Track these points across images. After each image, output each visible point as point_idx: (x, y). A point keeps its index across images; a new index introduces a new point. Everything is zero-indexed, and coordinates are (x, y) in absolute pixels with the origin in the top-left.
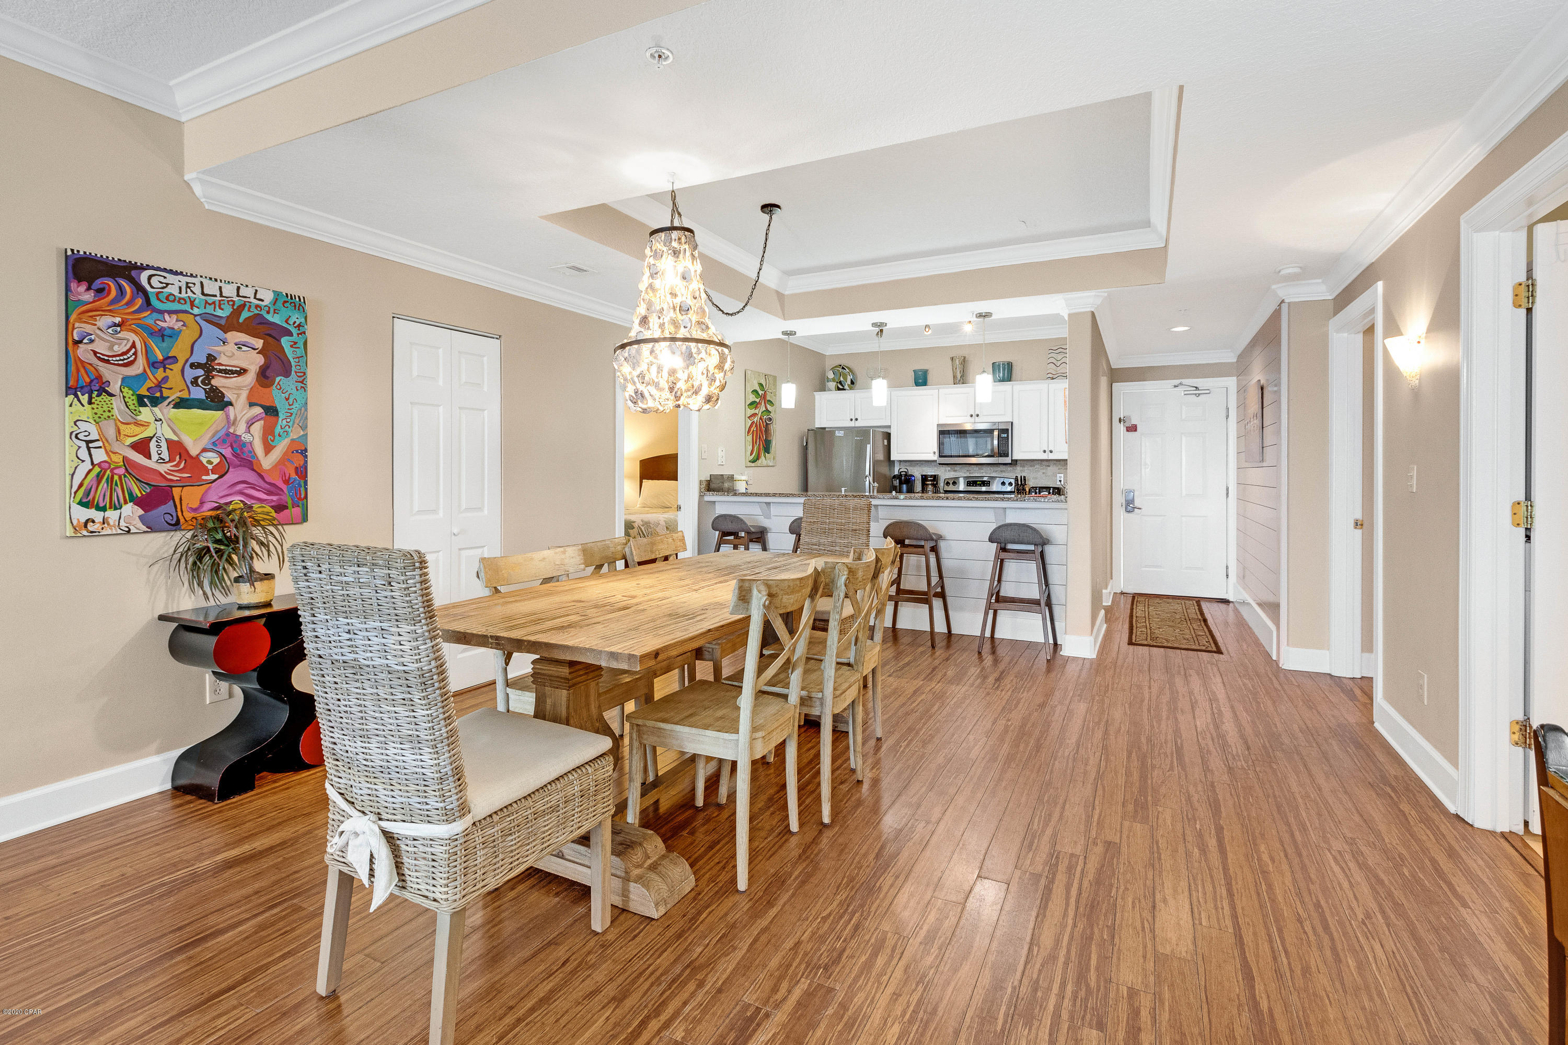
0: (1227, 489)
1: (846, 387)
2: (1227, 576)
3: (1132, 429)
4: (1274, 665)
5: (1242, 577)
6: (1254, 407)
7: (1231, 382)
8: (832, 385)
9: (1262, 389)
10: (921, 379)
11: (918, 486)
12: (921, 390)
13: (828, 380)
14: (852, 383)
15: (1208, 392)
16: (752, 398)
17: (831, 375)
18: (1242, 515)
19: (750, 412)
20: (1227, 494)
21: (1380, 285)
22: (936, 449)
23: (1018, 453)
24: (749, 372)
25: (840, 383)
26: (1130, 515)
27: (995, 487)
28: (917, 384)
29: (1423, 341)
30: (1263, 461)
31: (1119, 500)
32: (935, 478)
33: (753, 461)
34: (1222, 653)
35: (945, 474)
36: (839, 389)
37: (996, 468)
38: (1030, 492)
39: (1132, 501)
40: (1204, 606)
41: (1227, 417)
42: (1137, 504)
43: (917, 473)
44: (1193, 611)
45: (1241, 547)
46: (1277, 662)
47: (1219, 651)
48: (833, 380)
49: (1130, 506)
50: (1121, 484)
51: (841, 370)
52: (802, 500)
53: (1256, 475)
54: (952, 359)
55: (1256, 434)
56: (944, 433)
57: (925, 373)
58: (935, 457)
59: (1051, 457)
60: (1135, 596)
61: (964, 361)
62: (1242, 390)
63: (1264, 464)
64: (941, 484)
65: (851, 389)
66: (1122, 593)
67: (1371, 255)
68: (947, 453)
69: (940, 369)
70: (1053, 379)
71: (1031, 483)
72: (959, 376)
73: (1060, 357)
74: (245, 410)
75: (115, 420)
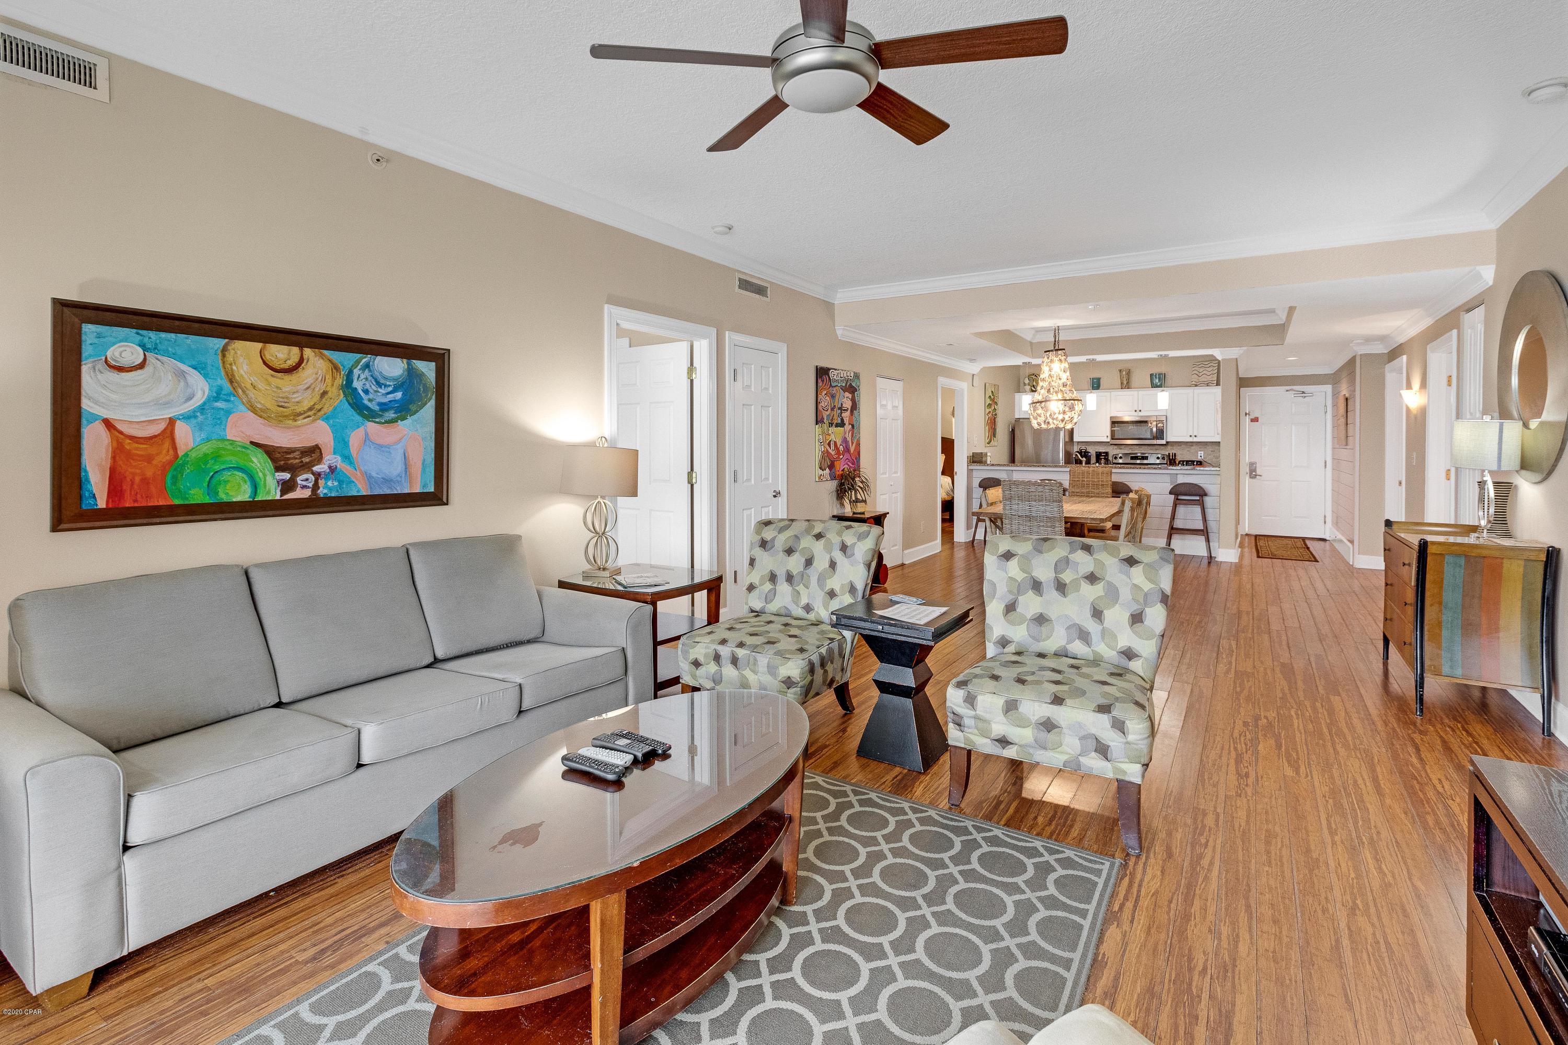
0: (1326, 462)
2: (1325, 522)
3: (1255, 420)
4: (1351, 568)
5: (1336, 524)
6: (1342, 410)
7: (1328, 388)
8: (1028, 388)
9: (1347, 399)
10: (1096, 385)
11: (1093, 459)
12: (1097, 393)
13: (1025, 385)
15: (1312, 394)
16: (988, 401)
17: (1027, 381)
18: (1336, 480)
19: (988, 411)
20: (1326, 466)
21: (1405, 357)
22: (1109, 434)
23: (1171, 436)
24: (987, 385)
25: (1034, 386)
26: (1254, 480)
27: (1152, 460)
28: (1094, 388)
29: (1418, 393)
30: (1347, 445)
31: (1245, 469)
32: (1107, 453)
33: (988, 443)
34: (1318, 562)
35: (1112, 451)
36: (1033, 391)
37: (1152, 447)
38: (1179, 463)
39: (1255, 470)
40: (1308, 542)
41: (1326, 412)
42: (1258, 472)
43: (1092, 451)
44: (1300, 544)
45: (1335, 502)
46: (1352, 565)
47: (1316, 561)
48: (1029, 385)
49: (1253, 474)
50: (1246, 459)
51: (1034, 377)
52: (1068, 469)
53: (1344, 453)
54: (1120, 371)
55: (1343, 427)
56: (1115, 423)
57: (1099, 379)
58: (1108, 440)
59: (1195, 440)
60: (1256, 536)
61: (1129, 373)
62: (1335, 394)
63: (1348, 447)
64: (1110, 458)
66: (1247, 535)
67: (1402, 339)
68: (1116, 437)
69: (1110, 378)
70: (1196, 386)
71: (1179, 458)
72: (1125, 382)
73: (1201, 370)
74: (848, 427)
75: (825, 434)
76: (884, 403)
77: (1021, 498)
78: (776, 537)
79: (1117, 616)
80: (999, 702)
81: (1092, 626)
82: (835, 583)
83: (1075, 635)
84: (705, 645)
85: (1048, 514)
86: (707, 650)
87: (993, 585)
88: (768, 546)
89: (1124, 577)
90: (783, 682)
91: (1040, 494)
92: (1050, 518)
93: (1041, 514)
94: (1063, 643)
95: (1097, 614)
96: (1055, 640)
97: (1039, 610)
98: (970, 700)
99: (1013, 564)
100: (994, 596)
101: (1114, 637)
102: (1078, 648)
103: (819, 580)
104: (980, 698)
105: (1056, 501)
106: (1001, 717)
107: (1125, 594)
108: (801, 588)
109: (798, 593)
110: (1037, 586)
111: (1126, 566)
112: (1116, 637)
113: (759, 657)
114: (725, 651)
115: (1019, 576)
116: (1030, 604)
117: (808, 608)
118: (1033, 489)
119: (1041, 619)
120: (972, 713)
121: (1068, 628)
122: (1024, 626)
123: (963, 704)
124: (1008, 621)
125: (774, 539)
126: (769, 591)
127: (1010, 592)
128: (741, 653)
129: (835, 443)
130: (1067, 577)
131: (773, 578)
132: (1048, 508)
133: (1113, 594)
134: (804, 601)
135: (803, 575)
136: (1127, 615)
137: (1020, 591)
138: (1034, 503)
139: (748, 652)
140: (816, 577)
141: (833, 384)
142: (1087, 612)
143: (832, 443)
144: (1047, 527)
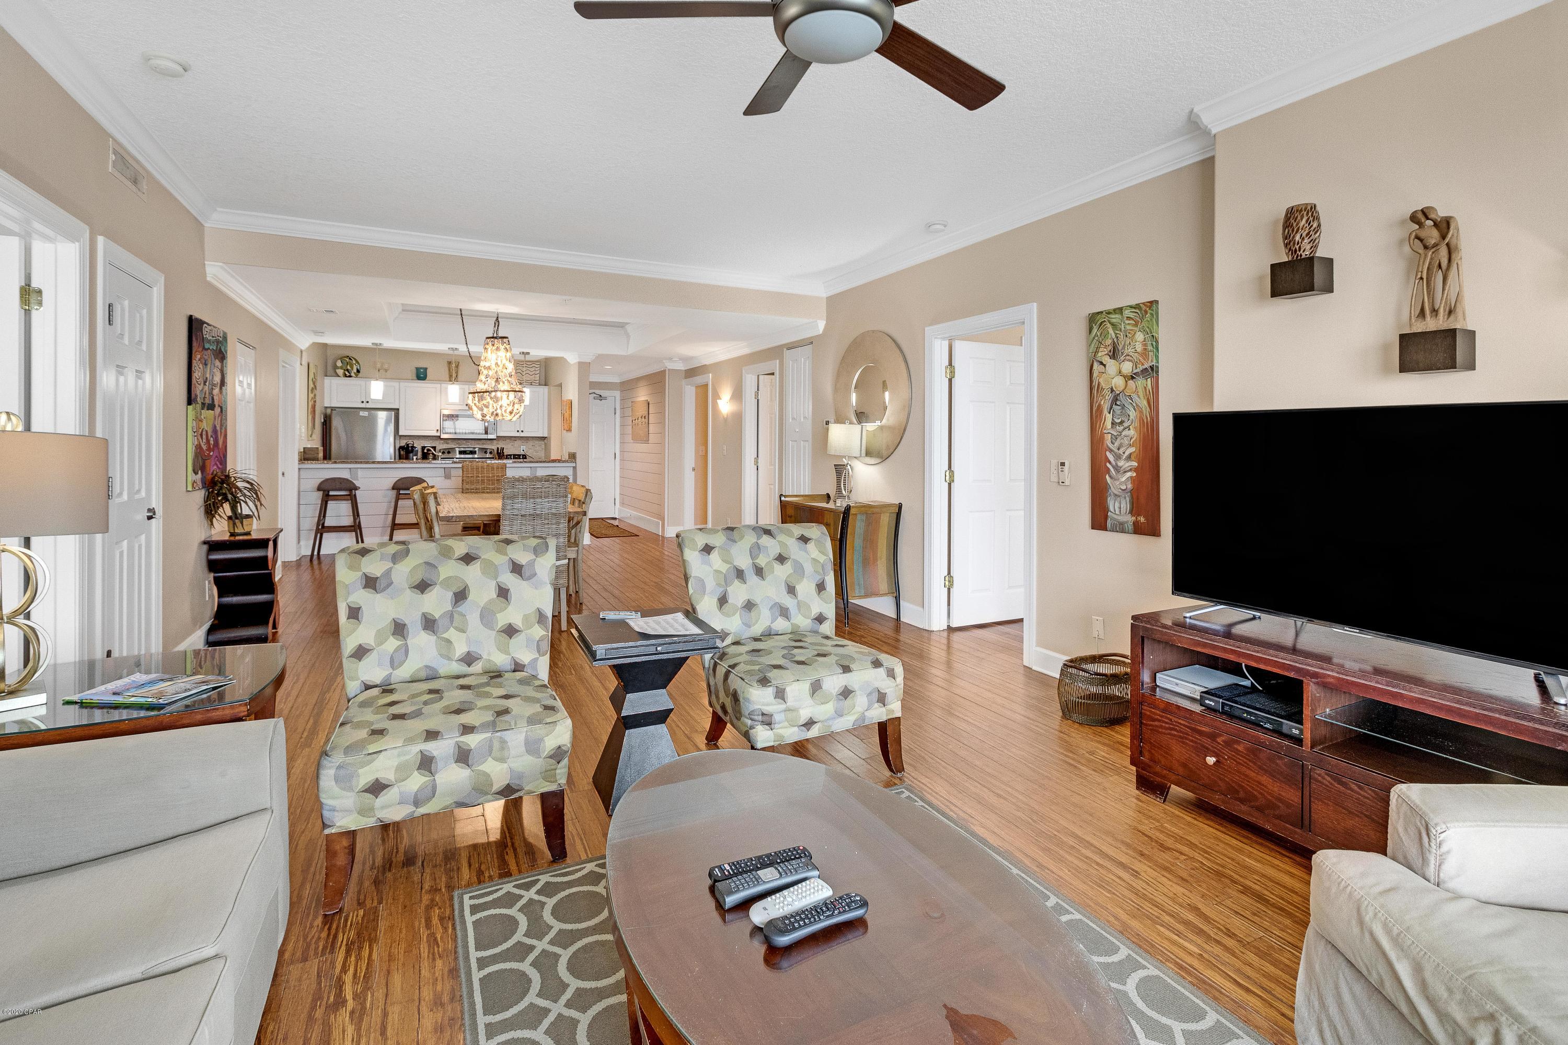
0: (615, 455)
1: (353, 374)
2: (615, 504)
4: (663, 537)
5: (628, 504)
6: (642, 412)
7: (617, 394)
8: (340, 372)
9: (649, 404)
10: (421, 375)
12: (421, 384)
13: (338, 368)
14: (358, 371)
15: (605, 398)
17: (339, 364)
19: (311, 396)
22: (438, 427)
23: (500, 431)
25: (348, 370)
27: (479, 454)
28: (418, 378)
29: (728, 403)
33: (311, 437)
34: (639, 536)
36: (345, 376)
41: (615, 413)
45: (626, 486)
46: (662, 535)
47: (637, 535)
48: (341, 368)
51: (348, 360)
53: (643, 447)
54: (450, 363)
55: (643, 426)
56: (445, 416)
57: (425, 370)
58: (435, 434)
59: (522, 435)
62: (626, 399)
65: (357, 376)
69: (436, 370)
72: (455, 376)
73: (525, 369)
74: (217, 410)
75: (198, 420)
76: (241, 378)
77: (525, 496)
78: (391, 568)
79: (806, 588)
80: (805, 686)
81: (788, 602)
82: (512, 615)
83: (777, 614)
84: (396, 752)
85: (554, 511)
86: (403, 758)
87: (701, 582)
88: (381, 584)
89: (803, 553)
90: (551, 757)
91: (547, 490)
92: (555, 514)
93: (547, 512)
94: (768, 623)
95: (791, 590)
96: (763, 621)
97: (746, 597)
98: (780, 694)
99: (714, 555)
100: (705, 592)
101: (808, 607)
102: (781, 625)
103: (482, 617)
104: (788, 689)
105: (563, 497)
106: (809, 701)
107: (808, 568)
108: (452, 634)
109: (449, 641)
110: (740, 574)
111: (802, 544)
112: (809, 606)
113: (507, 735)
114: (441, 749)
115: (724, 568)
116: (738, 593)
117: (469, 659)
118: (539, 485)
119: (749, 606)
120: (783, 706)
121: (771, 608)
122: (738, 615)
123: (774, 701)
124: (723, 614)
125: (388, 573)
126: (396, 651)
127: (719, 585)
128: (472, 741)
129: (207, 431)
130: (762, 561)
131: (399, 629)
132: (554, 504)
133: (799, 570)
134: (461, 649)
135: (452, 617)
136: (813, 586)
137: (727, 582)
138: (540, 500)
139: (489, 735)
140: (476, 615)
141: (206, 347)
142: (783, 590)
143: (204, 433)
144: (552, 524)
